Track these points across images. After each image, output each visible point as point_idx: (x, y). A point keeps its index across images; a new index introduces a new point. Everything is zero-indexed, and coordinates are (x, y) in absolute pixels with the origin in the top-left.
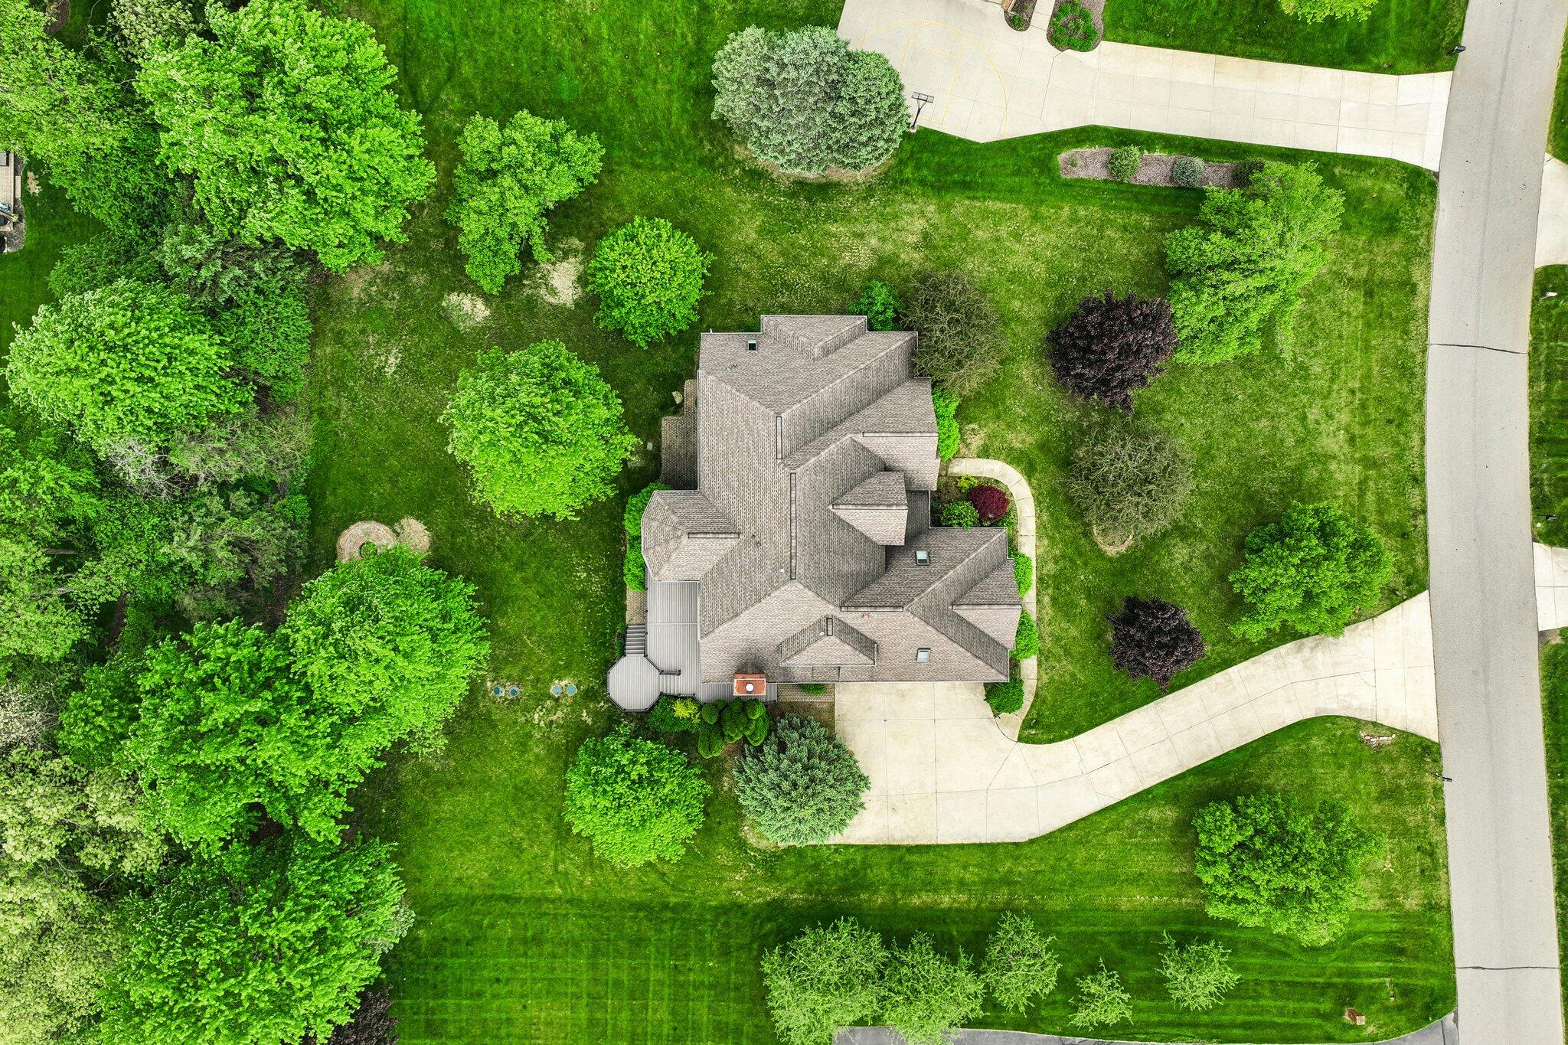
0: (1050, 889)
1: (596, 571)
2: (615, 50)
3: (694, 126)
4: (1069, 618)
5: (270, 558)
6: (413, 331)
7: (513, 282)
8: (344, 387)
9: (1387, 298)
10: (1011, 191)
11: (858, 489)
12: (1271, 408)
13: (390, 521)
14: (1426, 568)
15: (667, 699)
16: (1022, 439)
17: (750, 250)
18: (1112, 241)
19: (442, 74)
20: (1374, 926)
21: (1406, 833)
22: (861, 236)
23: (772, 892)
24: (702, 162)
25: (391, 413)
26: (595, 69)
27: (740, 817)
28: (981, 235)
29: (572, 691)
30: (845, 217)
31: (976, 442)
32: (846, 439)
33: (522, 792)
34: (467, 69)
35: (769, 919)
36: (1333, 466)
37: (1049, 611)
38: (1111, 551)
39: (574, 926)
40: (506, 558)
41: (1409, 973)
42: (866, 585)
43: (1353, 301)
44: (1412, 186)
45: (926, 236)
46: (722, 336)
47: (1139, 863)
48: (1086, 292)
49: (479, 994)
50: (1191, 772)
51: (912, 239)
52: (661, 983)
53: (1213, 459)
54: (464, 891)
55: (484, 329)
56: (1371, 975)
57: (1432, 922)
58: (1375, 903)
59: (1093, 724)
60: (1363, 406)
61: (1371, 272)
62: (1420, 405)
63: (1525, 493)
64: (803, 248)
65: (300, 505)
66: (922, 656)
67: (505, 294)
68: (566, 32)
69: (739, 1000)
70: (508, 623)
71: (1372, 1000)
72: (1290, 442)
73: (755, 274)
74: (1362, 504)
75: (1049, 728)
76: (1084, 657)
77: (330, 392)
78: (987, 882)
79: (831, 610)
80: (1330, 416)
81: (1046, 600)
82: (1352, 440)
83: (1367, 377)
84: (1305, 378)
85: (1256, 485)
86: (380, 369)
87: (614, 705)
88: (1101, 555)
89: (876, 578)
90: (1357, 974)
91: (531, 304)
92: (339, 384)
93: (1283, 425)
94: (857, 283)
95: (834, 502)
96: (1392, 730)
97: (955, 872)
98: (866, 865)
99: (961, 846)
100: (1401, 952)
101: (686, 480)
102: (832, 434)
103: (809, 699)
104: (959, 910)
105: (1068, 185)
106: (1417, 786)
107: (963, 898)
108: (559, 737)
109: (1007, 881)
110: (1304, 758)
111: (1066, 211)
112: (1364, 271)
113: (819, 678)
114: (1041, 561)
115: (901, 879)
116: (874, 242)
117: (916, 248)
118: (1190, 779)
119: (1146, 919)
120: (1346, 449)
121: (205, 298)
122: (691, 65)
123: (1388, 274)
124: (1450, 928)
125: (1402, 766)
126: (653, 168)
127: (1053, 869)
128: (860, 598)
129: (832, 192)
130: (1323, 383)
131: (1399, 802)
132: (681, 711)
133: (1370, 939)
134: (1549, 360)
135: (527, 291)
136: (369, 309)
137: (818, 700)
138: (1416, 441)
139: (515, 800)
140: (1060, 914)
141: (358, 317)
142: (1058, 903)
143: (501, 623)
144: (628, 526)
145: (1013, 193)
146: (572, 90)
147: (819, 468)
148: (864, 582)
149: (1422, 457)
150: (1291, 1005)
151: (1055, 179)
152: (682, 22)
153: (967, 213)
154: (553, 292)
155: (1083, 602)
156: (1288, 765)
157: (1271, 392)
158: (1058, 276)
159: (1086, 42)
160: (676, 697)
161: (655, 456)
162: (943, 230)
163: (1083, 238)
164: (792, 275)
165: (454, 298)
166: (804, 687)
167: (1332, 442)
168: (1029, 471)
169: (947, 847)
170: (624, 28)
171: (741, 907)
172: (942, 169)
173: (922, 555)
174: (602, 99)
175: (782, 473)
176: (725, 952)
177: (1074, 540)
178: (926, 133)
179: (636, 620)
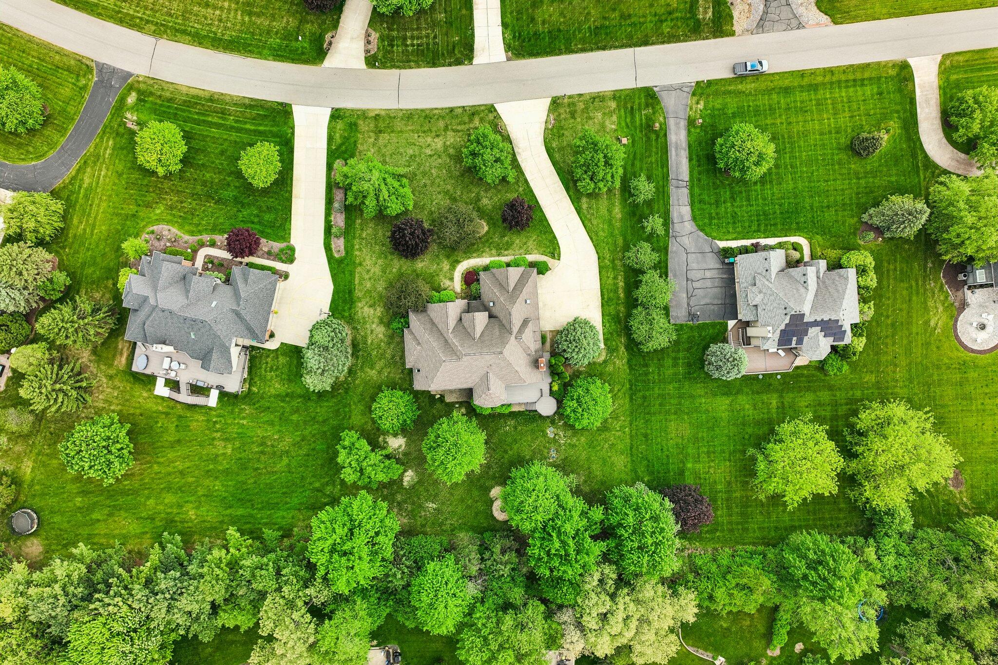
0: (615, 244)
1: (506, 423)
2: (305, 429)
3: (333, 397)
4: (513, 243)
5: (508, 543)
6: (419, 498)
7: (398, 461)
8: (442, 523)
9: (382, 125)
10: (351, 275)
11: (469, 330)
12: (427, 169)
13: (491, 502)
14: (485, 105)
15: (552, 393)
16: (446, 265)
17: (380, 372)
18: (367, 234)
19: (320, 494)
20: (623, 118)
21: (587, 108)
22: (372, 331)
23: (622, 349)
24: (346, 393)
25: (451, 504)
26: (314, 436)
27: (594, 363)
28: (369, 285)
29: (552, 429)
30: (365, 337)
31: (447, 283)
32: (451, 336)
33: (591, 445)
34: (317, 485)
35: (632, 350)
36: (448, 143)
37: (510, 251)
38: (486, 228)
39: (641, 423)
40: (503, 457)
41: (640, 104)
42: (503, 325)
43: (384, 138)
44: (338, 118)
45: (371, 306)
46: (415, 382)
47: (603, 211)
48: (388, 243)
49: (667, 456)
50: (568, 193)
51: (372, 311)
52: (659, 388)
53: (448, 191)
54: (629, 464)
55: (416, 471)
56: (641, 120)
57: (620, 97)
58: (615, 118)
59: (552, 232)
60: (424, 132)
61: (372, 131)
62: (422, 110)
63: (454, 68)
64: (378, 352)
65: (487, 535)
66: (528, 302)
67: (403, 464)
68: (300, 448)
69: (663, 359)
70: (527, 454)
71: (651, 119)
72: (440, 161)
73: (389, 370)
74: (462, 131)
75: (554, 249)
76: (527, 237)
77: (444, 528)
78: (614, 268)
79: (513, 338)
80: (429, 145)
81: (506, 253)
82: (438, 136)
83: (413, 131)
84: (415, 156)
85: (458, 173)
86: (434, 510)
87: (555, 413)
88: (488, 232)
89: (500, 321)
90: (641, 125)
91: (406, 454)
92: (441, 525)
93: (434, 164)
94: (390, 331)
95: (474, 339)
96: (548, 116)
97: (610, 281)
98: (609, 315)
99: (601, 279)
100: (632, 108)
101: (469, 392)
102: (449, 341)
103: (548, 340)
104: (625, 279)
105: (347, 253)
106: (569, 105)
107: (620, 277)
108: (570, 433)
109: (613, 261)
110: (561, 149)
111: (357, 253)
112: (372, 134)
113: (540, 338)
114: (491, 256)
115: (614, 301)
116: (374, 326)
117: (375, 310)
118: (571, 193)
119: (624, 207)
120: (441, 138)
121: (414, 571)
122: (309, 399)
123: (372, 125)
124: (621, 90)
125: (562, 111)
126: (350, 411)
127: (607, 244)
128: (508, 327)
129: (356, 343)
130: (416, 148)
131: (575, 111)
132: (556, 388)
133: (628, 120)
134: (402, 62)
135: (401, 456)
136: (412, 515)
137: (549, 337)
138: (437, 111)
139: (594, 448)
140: (625, 240)
141: (416, 520)
142: (620, 241)
143: (528, 457)
144: (487, 413)
145: (352, 273)
146: (322, 444)
147: (462, 345)
148: (502, 326)
149: (442, 109)
150: (654, 150)
151: (345, 258)
152: (293, 403)
153: (360, 291)
154: (400, 446)
155: (506, 238)
156: (563, 155)
157: (421, 169)
158: (382, 255)
159: (292, 249)
160: (551, 390)
161: (461, 404)
162: (368, 300)
163: (367, 246)
164: (388, 356)
165: (405, 484)
166: (543, 343)
167: (439, 144)
168: (458, 262)
169: (601, 285)
170: (297, 426)
171: (628, 361)
172: (345, 301)
173: (491, 304)
174: (325, 432)
175: (465, 359)
176: (646, 365)
177: (483, 243)
178: (331, 309)
179: (523, 406)
